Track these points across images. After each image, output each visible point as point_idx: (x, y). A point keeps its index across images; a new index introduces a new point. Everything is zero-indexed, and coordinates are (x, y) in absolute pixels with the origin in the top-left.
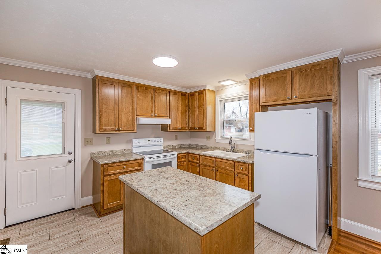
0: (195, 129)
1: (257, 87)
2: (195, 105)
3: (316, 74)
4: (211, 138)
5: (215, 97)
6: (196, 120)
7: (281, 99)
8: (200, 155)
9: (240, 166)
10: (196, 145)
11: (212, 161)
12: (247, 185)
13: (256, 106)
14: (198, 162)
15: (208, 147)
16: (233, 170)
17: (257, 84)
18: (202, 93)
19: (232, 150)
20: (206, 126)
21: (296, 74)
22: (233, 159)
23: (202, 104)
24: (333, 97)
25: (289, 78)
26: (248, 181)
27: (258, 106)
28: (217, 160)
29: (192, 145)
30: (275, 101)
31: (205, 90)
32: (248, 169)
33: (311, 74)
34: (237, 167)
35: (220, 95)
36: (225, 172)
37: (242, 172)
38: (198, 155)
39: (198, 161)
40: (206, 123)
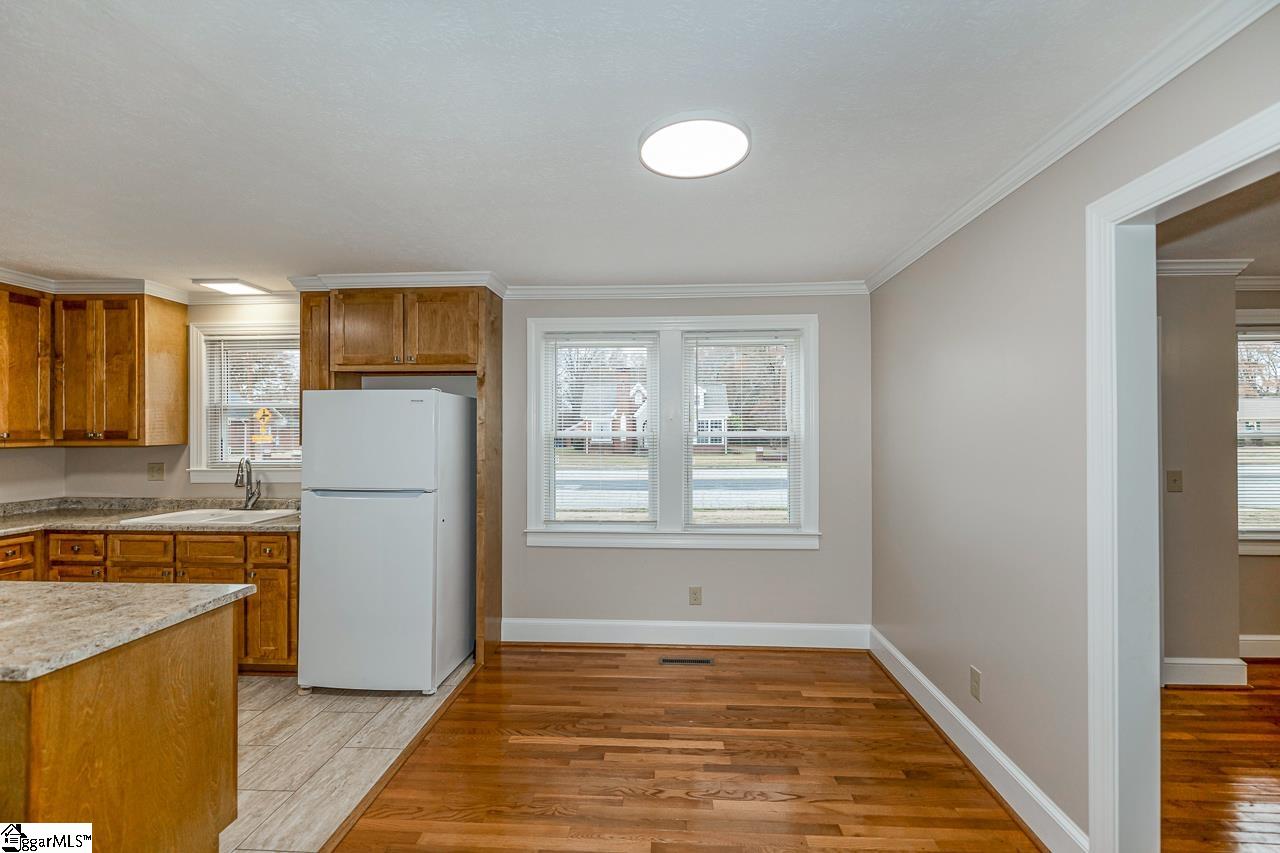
0: (85, 437)
1: (322, 321)
2: (90, 347)
3: (451, 315)
4: (171, 470)
5: (188, 327)
6: (92, 405)
7: (381, 361)
8: (106, 533)
9: (264, 546)
10: (96, 500)
11: (160, 547)
12: (284, 596)
13: (321, 370)
14: (100, 558)
15: (156, 503)
16: (241, 560)
17: (322, 310)
18: (124, 306)
19: (250, 504)
20: (142, 425)
21: (413, 305)
22: (240, 528)
23: (126, 349)
24: (478, 368)
25: (398, 310)
26: (286, 583)
27: (326, 373)
28: (182, 538)
29: (78, 502)
30: (366, 364)
31: (141, 297)
32: (286, 550)
33: (440, 313)
34: (255, 549)
35: (205, 323)
36: (213, 574)
37: (269, 560)
38: (100, 532)
39: (97, 553)
40: (142, 416)
